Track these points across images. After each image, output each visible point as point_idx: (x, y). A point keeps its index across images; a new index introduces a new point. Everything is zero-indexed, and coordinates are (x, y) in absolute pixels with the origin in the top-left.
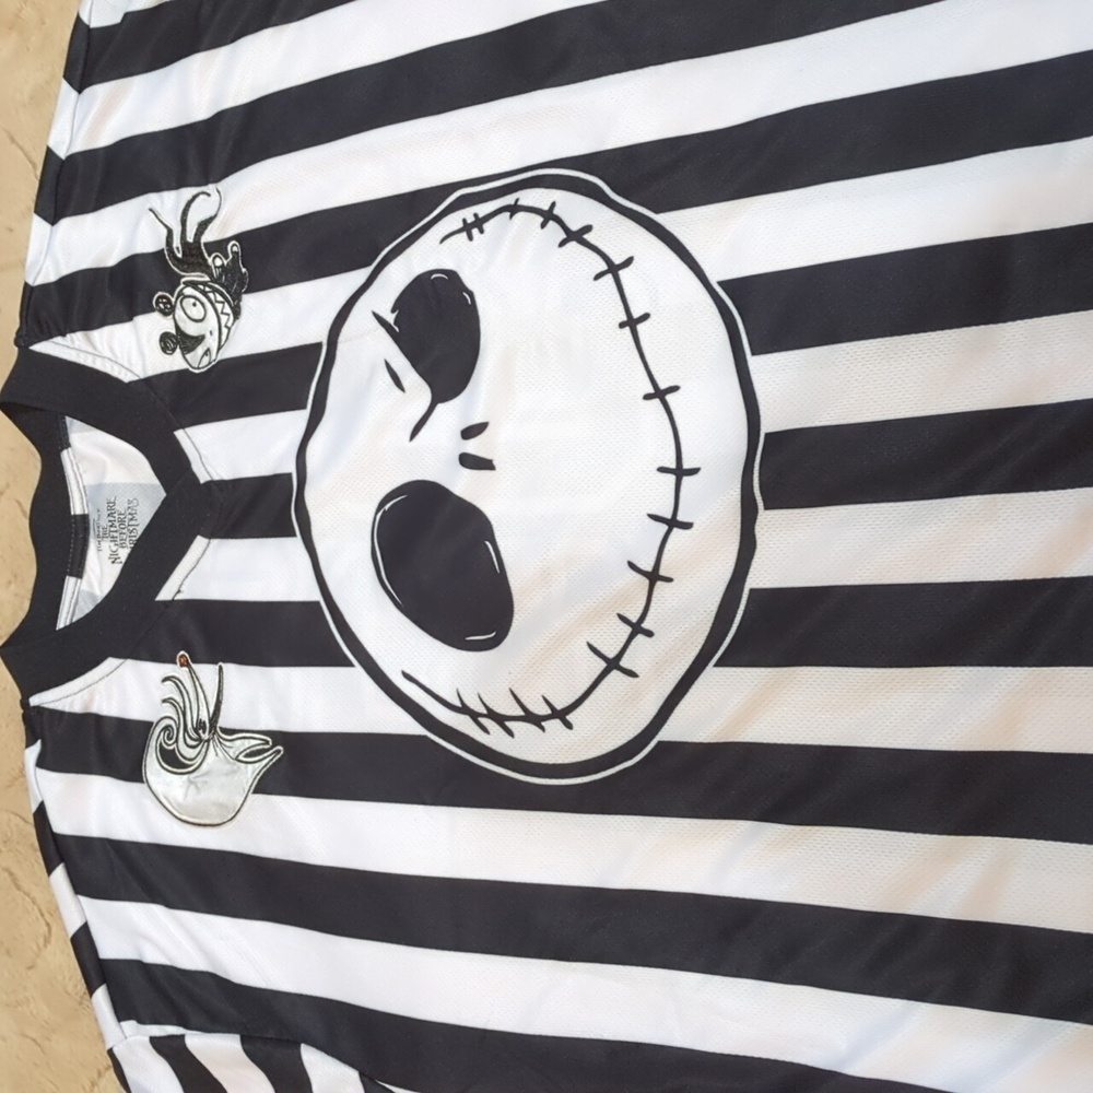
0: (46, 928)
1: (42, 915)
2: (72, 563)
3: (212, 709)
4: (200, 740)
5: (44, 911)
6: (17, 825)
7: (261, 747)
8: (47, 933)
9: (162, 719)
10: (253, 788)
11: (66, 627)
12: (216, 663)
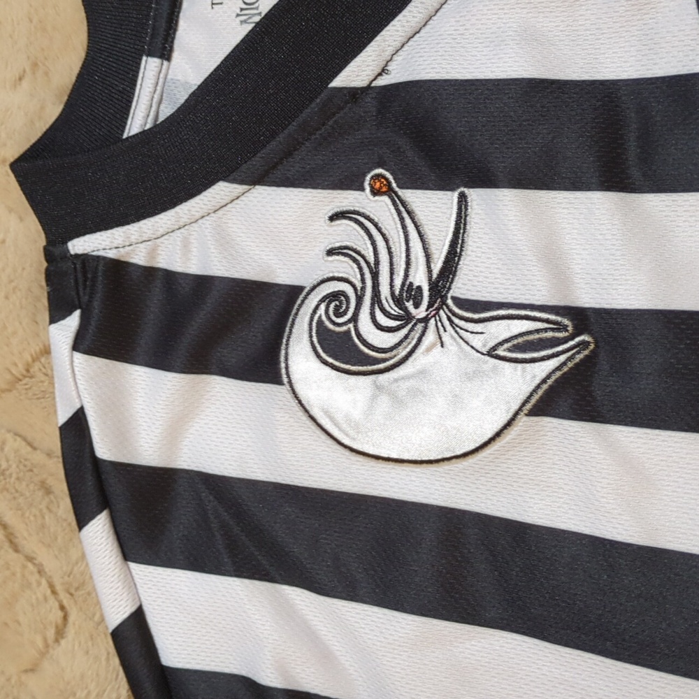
0: (60, 614)
1: (54, 592)
2: (153, 36)
3: (437, 267)
4: (407, 318)
5: (59, 588)
6: (16, 451)
7: (550, 334)
8: (60, 621)
9: (323, 281)
10: (529, 406)
11: (143, 133)
12: (453, 190)
